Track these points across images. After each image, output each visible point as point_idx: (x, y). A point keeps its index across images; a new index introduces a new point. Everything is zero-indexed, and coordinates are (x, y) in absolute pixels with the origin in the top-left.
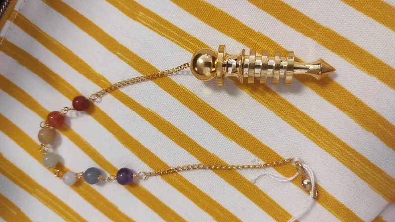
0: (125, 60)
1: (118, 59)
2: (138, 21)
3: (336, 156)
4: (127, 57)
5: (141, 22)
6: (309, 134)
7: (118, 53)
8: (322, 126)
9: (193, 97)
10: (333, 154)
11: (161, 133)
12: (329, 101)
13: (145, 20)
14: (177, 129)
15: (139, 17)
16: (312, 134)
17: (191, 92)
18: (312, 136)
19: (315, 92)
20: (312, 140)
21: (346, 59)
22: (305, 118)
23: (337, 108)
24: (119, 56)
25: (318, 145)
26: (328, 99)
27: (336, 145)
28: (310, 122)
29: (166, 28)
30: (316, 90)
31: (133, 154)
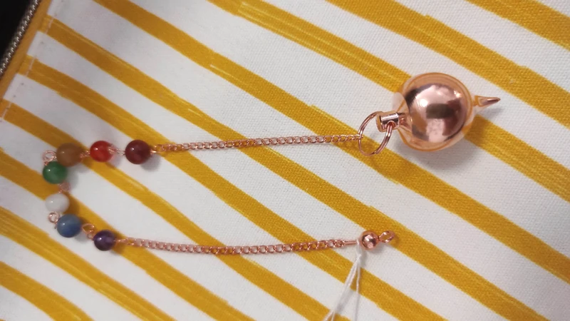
0: (224, 76)
1: (213, 75)
2: (240, 15)
3: (560, 192)
4: (225, 71)
5: (244, 17)
6: (517, 163)
7: (211, 66)
8: (535, 150)
9: (333, 123)
10: (556, 189)
11: (287, 182)
12: (542, 110)
13: (250, 13)
14: (312, 173)
15: (242, 9)
16: (522, 163)
17: (329, 115)
18: (522, 166)
19: (521, 99)
20: (522, 172)
21: (564, 46)
22: (509, 140)
23: (555, 121)
24: (213, 70)
25: (532, 178)
26: (540, 108)
27: (558, 177)
28: (517, 145)
29: (284, 22)
30: (522, 95)
31: (244, 218)
